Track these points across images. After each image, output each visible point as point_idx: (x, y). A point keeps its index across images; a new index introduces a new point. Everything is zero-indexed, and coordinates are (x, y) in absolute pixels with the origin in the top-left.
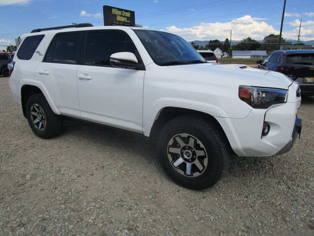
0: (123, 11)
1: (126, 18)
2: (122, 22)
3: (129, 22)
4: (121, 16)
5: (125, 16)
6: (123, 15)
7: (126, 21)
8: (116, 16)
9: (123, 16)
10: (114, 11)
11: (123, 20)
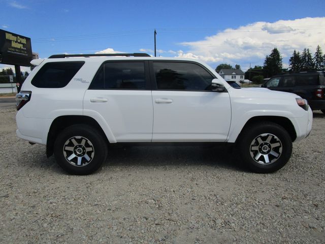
0: (18, 37)
1: (22, 45)
2: (17, 48)
3: (25, 49)
4: (16, 42)
5: (20, 43)
6: (19, 41)
7: (22, 48)
8: (10, 41)
9: (19, 43)
10: (8, 36)
11: (19, 47)
